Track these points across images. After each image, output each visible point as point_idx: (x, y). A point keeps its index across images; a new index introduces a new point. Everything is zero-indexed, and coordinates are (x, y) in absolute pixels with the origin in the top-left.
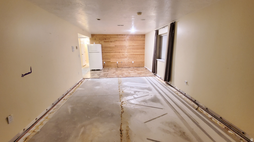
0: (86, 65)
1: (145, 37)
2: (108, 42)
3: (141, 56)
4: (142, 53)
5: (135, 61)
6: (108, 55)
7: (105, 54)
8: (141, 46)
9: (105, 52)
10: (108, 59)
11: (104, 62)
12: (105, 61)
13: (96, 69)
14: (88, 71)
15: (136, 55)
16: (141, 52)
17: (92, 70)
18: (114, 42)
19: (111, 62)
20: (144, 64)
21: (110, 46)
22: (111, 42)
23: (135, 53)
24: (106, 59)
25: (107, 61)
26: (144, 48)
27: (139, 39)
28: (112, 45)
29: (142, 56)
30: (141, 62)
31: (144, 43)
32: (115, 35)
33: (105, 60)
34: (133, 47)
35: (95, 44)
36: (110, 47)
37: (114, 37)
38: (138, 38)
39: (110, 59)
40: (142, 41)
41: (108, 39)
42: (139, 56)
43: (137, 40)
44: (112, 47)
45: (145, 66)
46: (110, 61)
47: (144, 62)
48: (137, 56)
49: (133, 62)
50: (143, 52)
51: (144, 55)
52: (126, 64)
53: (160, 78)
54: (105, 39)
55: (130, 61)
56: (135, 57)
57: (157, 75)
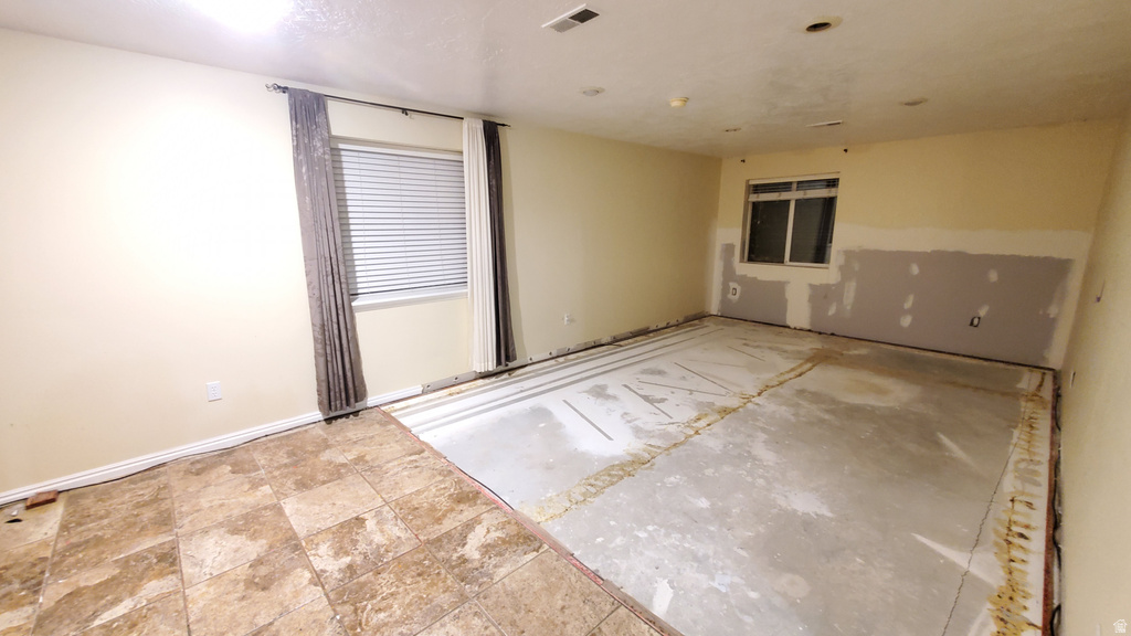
53: (423, 393)
57: (371, 401)
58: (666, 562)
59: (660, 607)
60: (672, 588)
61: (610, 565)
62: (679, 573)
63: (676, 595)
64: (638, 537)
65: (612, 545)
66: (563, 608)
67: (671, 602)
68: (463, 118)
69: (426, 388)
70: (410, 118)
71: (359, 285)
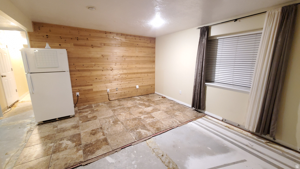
0: (18, 101)
1: (155, 42)
2: (85, 45)
3: (149, 74)
4: (151, 70)
5: (141, 84)
6: (86, 76)
7: (78, 74)
8: (150, 57)
9: (79, 71)
10: (86, 86)
11: (78, 93)
12: (79, 91)
13: (57, 117)
14: (29, 127)
15: (141, 73)
16: (150, 68)
17: (45, 122)
18: (99, 47)
19: (94, 90)
20: (154, 88)
21: (91, 55)
22: (92, 46)
23: (140, 71)
24: (80, 86)
25: (85, 90)
26: (154, 62)
27: (146, 45)
28: (95, 53)
29: (151, 74)
30: (150, 85)
31: (154, 53)
32: (101, 32)
33: (79, 88)
34: (138, 59)
35: (51, 48)
36: (90, 58)
37: (100, 37)
38: (144, 42)
39: (92, 85)
40: (151, 49)
41: (83, 39)
42: (146, 75)
43: (142, 47)
44: (95, 58)
45: (156, 92)
46: (92, 90)
47: (154, 85)
48: (143, 75)
49: (137, 87)
50: (153, 68)
51: (154, 72)
52: (125, 91)
53: (222, 120)
54: (78, 40)
55: (132, 85)
56: (140, 77)
57: (206, 112)
58: (120, 165)
59: (108, 159)
60: (111, 163)
61: (125, 152)
62: (115, 166)
63: (109, 163)
64: (133, 161)
65: (132, 154)
66: (118, 141)
67: (108, 161)
68: (266, 12)
69: (224, 120)
70: (239, 21)
71: (215, 79)
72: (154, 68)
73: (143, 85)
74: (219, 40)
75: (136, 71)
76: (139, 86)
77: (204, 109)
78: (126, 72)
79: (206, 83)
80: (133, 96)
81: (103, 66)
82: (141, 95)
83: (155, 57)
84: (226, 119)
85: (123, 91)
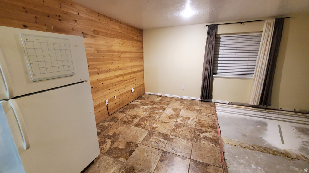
1: (142, 35)
3: (140, 73)
4: (141, 68)
5: (134, 86)
8: (140, 53)
15: (134, 72)
16: (140, 66)
18: (92, 36)
20: (144, 88)
23: (133, 70)
26: (143, 58)
27: (136, 38)
28: (88, 46)
30: (140, 86)
31: (142, 48)
34: (131, 55)
38: (135, 34)
42: (138, 74)
43: (134, 40)
47: (144, 84)
48: (136, 74)
51: (143, 70)
52: (123, 97)
53: (229, 104)
54: (60, 20)
55: (128, 89)
56: (134, 77)
57: (213, 100)
61: (231, 162)
64: (251, 166)
65: (239, 160)
66: (208, 156)
68: (265, 20)
69: (230, 103)
70: (243, 24)
71: (218, 72)
72: (143, 65)
73: (137, 86)
74: (221, 38)
75: (130, 71)
76: (134, 89)
77: (211, 98)
78: (123, 73)
79: (213, 76)
80: (129, 102)
81: (98, 67)
82: (135, 98)
83: (143, 53)
84: (232, 101)
85: (121, 98)
